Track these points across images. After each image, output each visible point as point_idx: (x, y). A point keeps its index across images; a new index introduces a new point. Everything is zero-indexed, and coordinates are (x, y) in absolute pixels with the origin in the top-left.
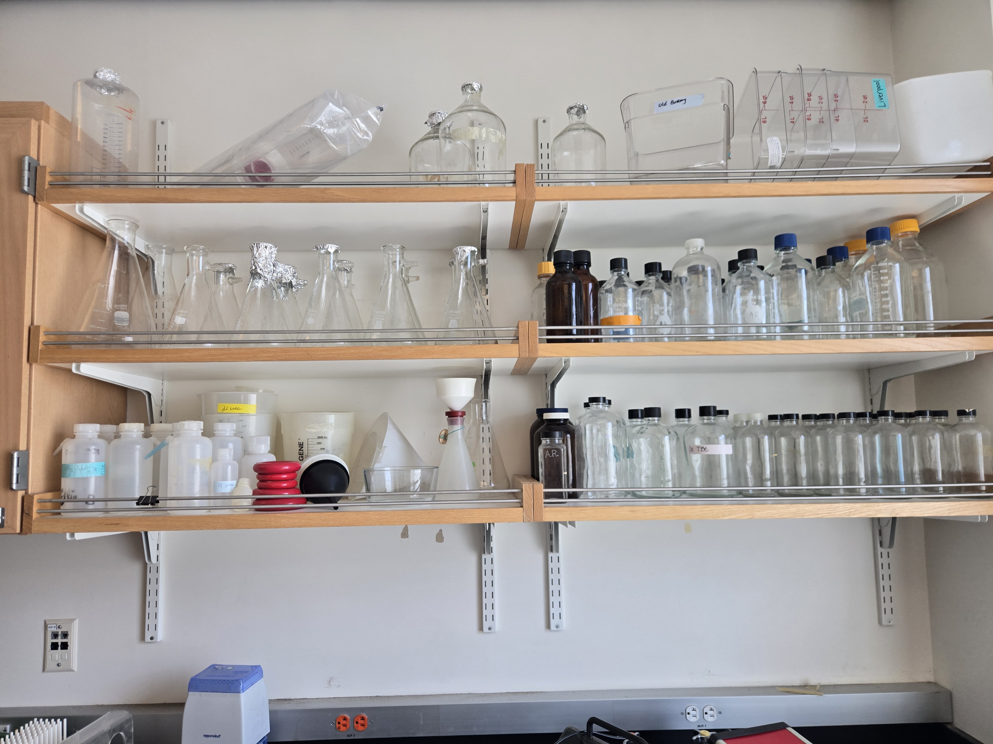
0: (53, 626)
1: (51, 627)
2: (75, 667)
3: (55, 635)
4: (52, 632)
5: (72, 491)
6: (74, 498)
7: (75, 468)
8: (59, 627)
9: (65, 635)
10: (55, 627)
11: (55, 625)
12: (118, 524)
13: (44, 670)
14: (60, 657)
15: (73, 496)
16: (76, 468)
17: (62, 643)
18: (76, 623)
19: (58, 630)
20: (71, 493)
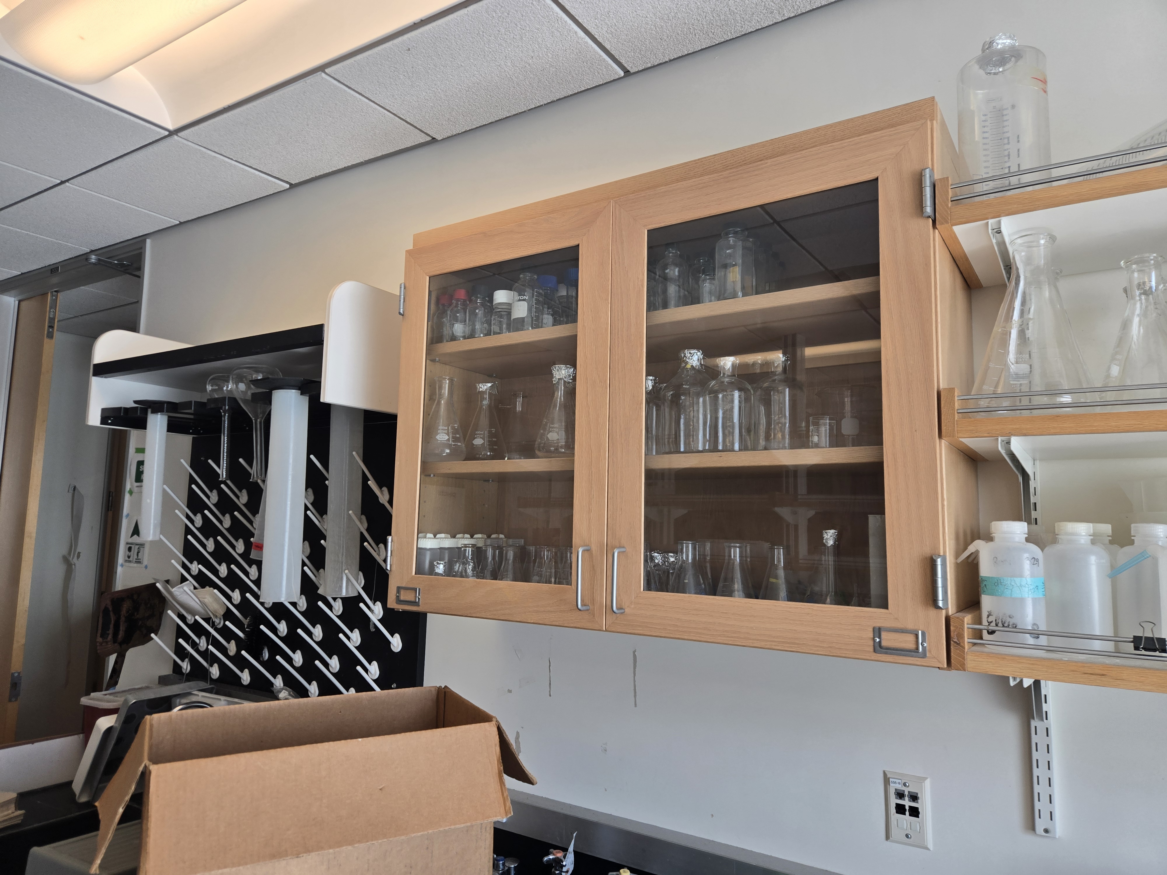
0: (898, 781)
1: (895, 783)
2: (930, 846)
3: (900, 795)
4: (896, 789)
5: (1010, 617)
6: (1013, 628)
7: (1011, 584)
8: (905, 785)
9: (914, 798)
10: (899, 783)
11: (900, 781)
12: (1103, 675)
13: (887, 838)
14: (909, 826)
15: (1011, 624)
16: (1013, 584)
17: (910, 807)
18: (928, 783)
19: (904, 788)
20: (1008, 619)
